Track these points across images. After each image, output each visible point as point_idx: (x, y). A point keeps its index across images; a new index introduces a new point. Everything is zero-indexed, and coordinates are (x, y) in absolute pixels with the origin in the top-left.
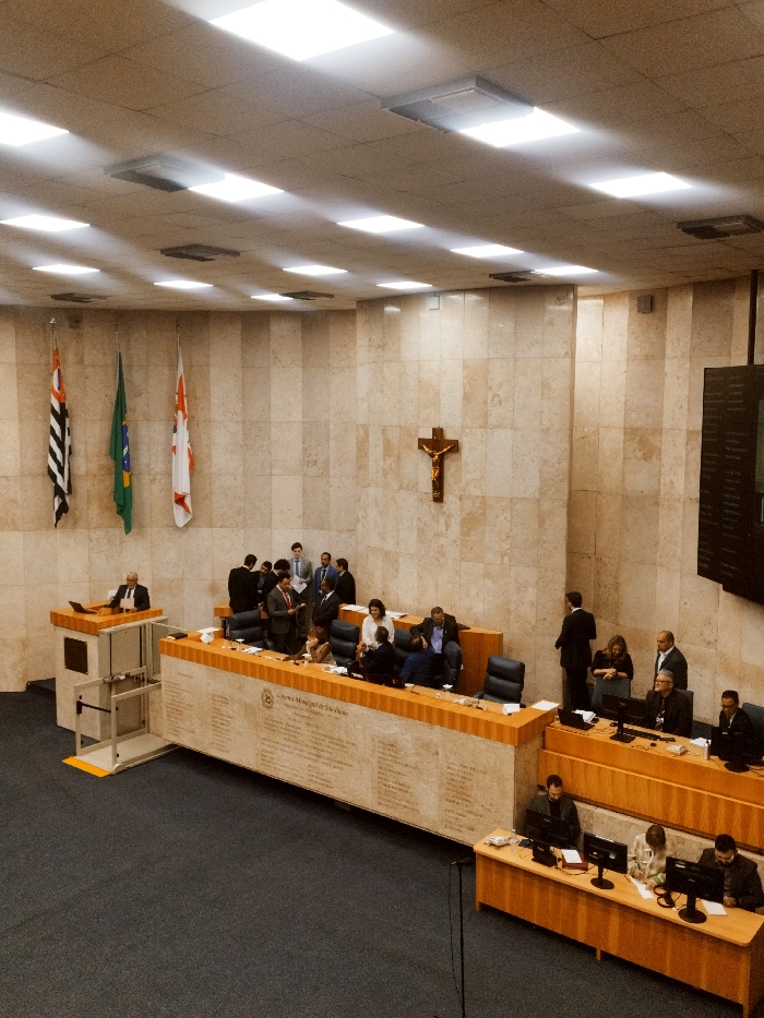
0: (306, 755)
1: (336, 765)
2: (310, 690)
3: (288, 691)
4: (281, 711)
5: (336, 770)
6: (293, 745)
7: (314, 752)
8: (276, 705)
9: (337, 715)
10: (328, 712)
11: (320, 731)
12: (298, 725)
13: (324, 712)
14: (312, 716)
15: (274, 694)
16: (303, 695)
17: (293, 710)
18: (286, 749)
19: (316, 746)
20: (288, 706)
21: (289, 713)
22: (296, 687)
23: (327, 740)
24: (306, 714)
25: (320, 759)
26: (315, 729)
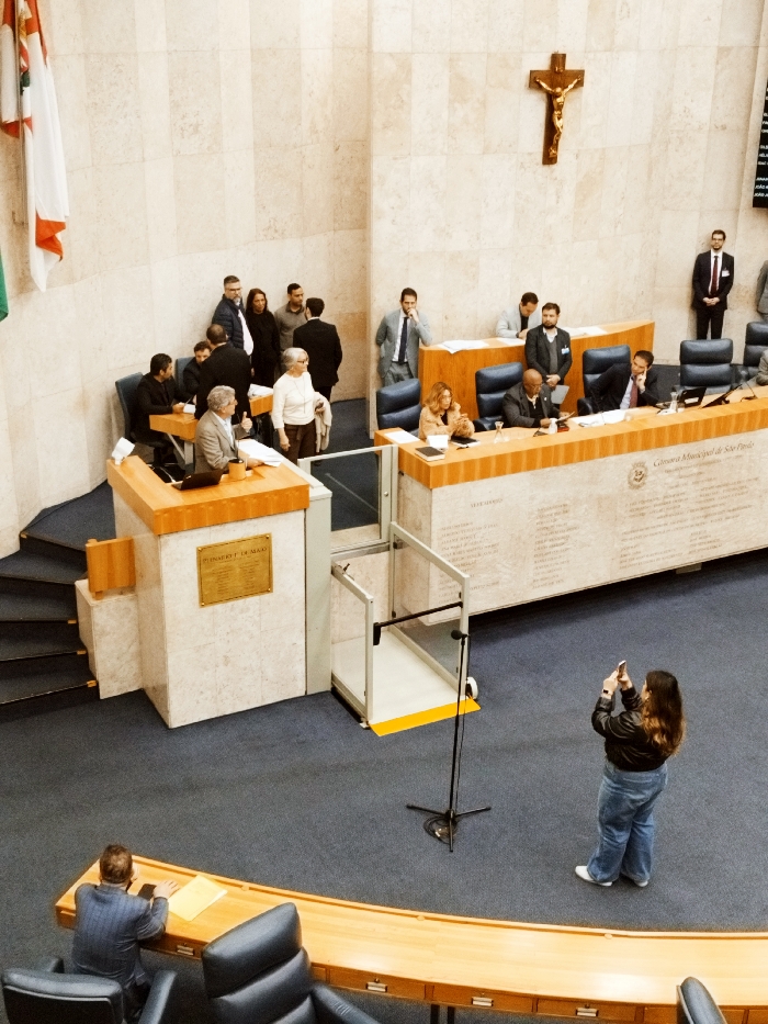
0: (689, 523)
1: (729, 514)
2: (707, 436)
3: (672, 451)
4: (657, 483)
5: (729, 521)
6: (669, 520)
7: (701, 513)
8: (650, 478)
9: (740, 452)
10: (730, 454)
11: (713, 483)
12: (683, 489)
13: (722, 456)
14: (704, 468)
15: (649, 464)
16: (692, 448)
17: (676, 474)
18: (660, 529)
19: (704, 505)
20: (668, 471)
21: (670, 480)
22: (686, 440)
23: (721, 490)
24: (695, 470)
25: (709, 519)
26: (706, 484)
